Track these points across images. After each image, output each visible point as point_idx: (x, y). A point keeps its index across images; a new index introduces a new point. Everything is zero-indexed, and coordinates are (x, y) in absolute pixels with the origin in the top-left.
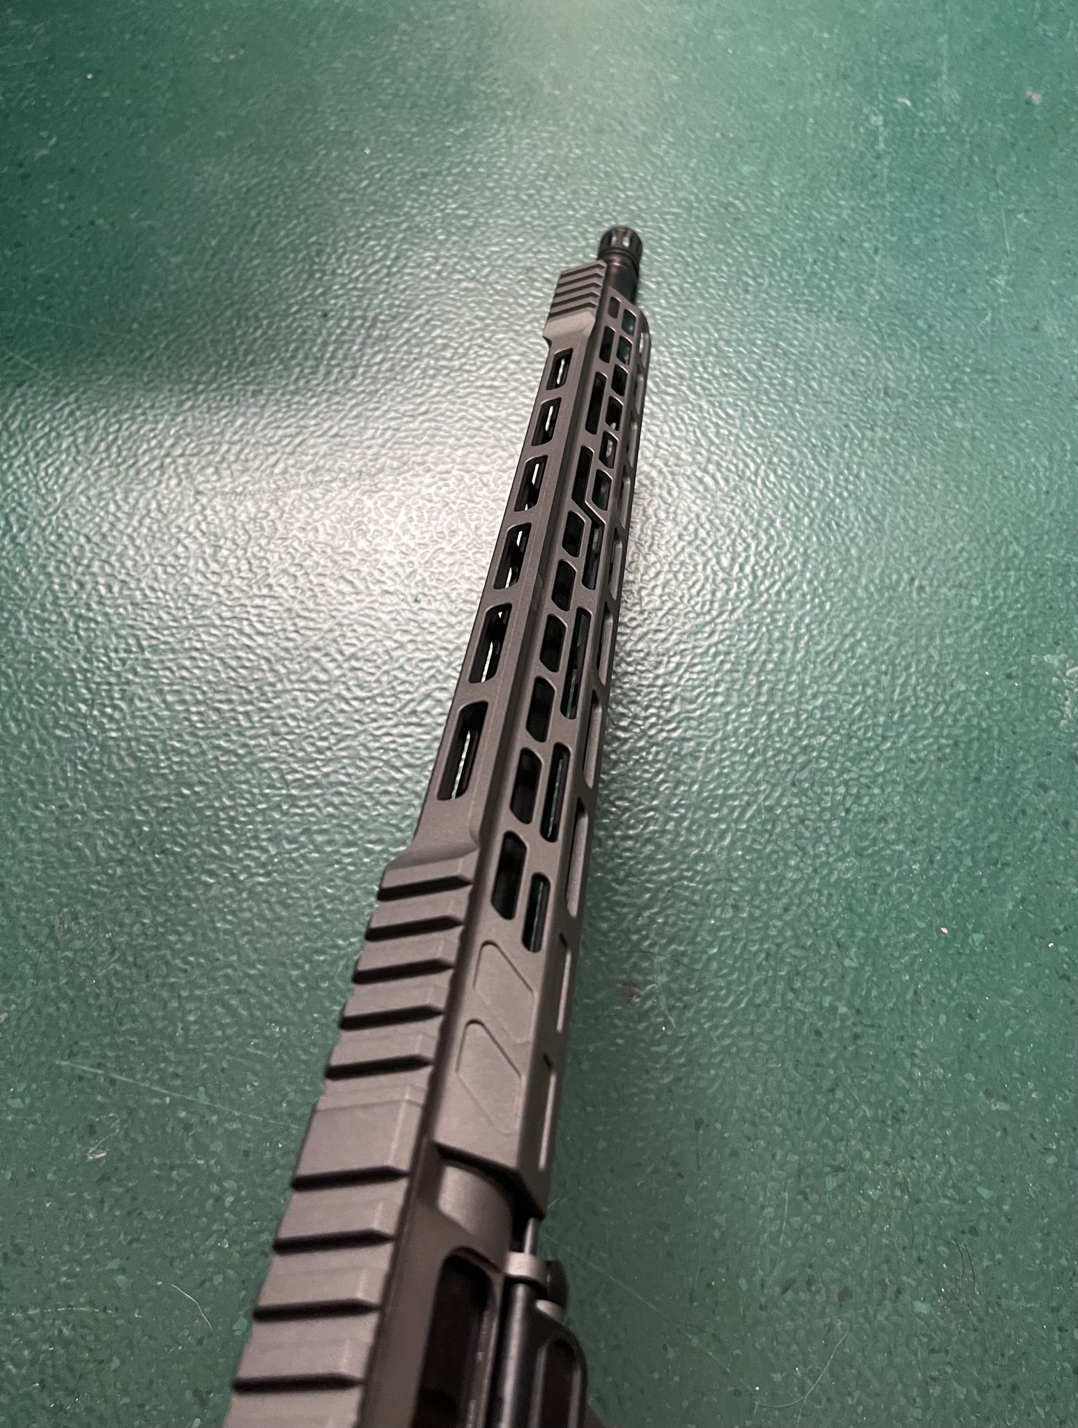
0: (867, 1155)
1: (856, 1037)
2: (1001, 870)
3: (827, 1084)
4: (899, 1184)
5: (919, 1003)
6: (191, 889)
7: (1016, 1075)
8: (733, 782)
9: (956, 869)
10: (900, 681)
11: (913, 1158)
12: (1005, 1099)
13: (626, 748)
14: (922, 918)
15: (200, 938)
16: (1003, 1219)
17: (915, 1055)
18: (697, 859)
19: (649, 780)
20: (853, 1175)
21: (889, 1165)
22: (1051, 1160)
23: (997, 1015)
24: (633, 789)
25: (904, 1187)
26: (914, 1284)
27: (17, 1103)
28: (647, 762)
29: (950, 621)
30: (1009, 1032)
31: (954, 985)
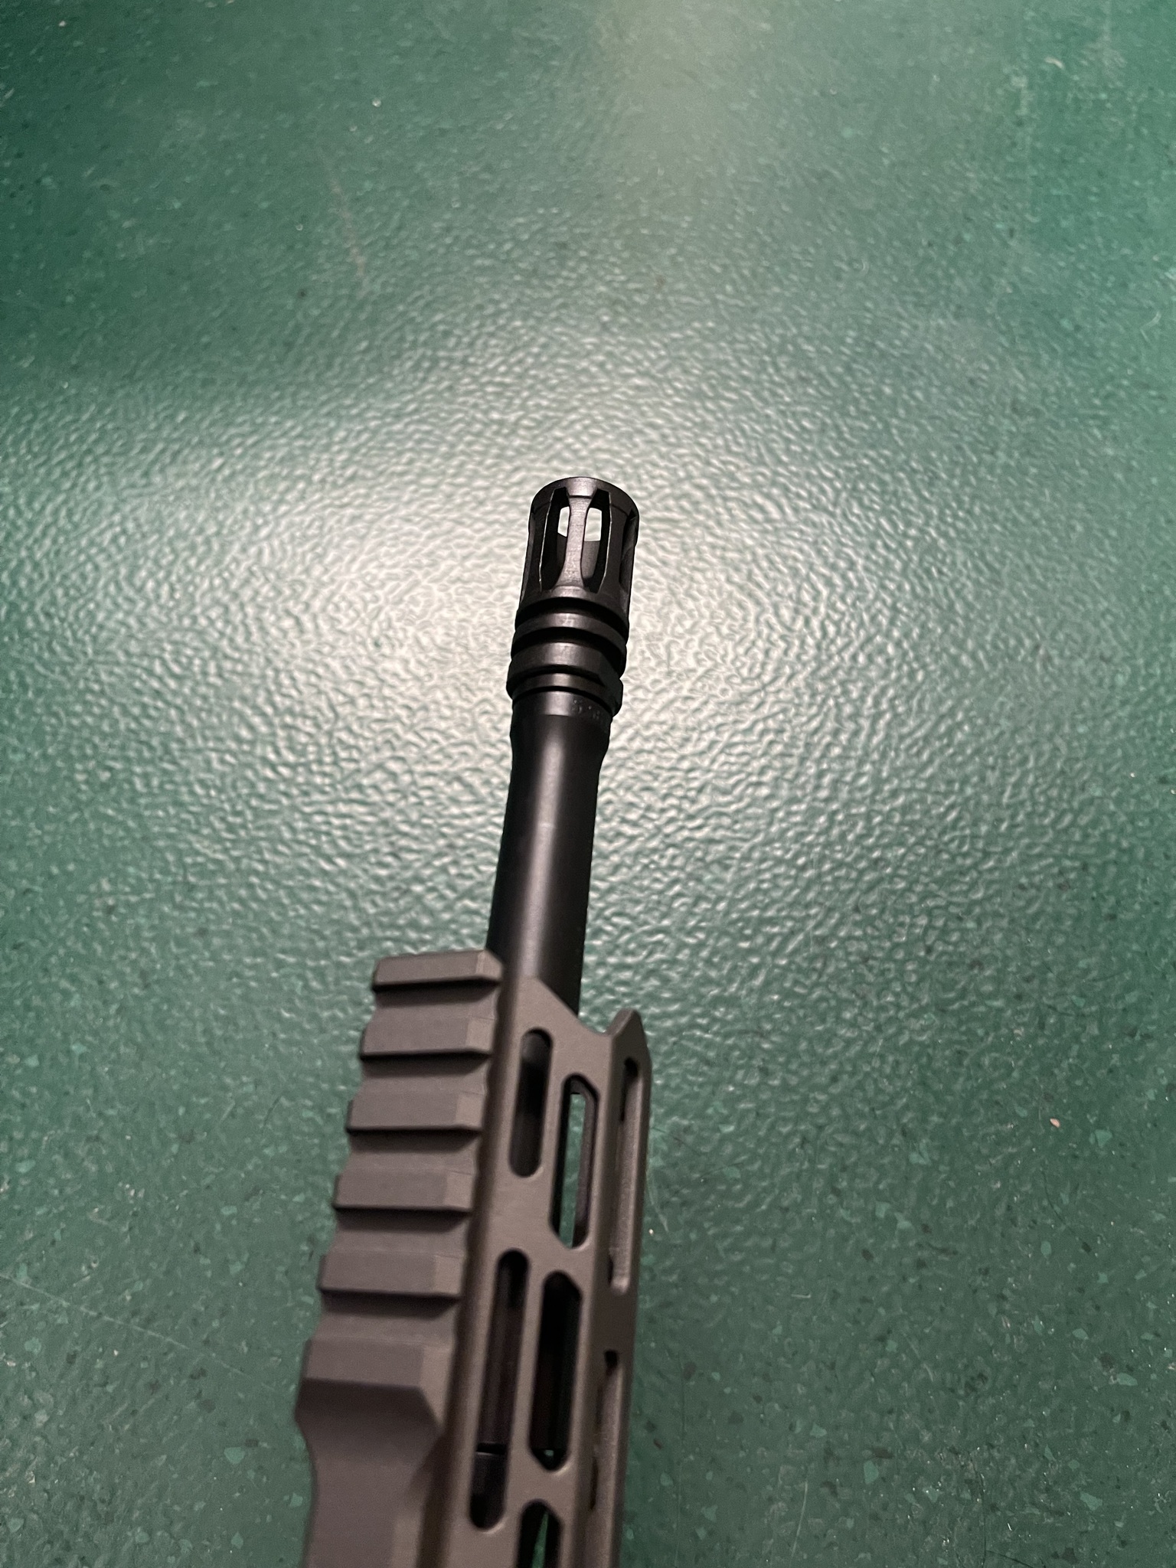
0: (926, 1437)
1: (921, 1264)
2: (1142, 1043)
3: (875, 1330)
4: (969, 1482)
5: (1014, 1222)
6: (45, 997)
7: (1148, 1336)
8: (774, 902)
9: (1076, 1038)
10: (1013, 779)
11: (991, 1446)
12: (1130, 1370)
13: (633, 848)
14: (1024, 1103)
15: (47, 1063)
16: (1115, 1541)
17: (1004, 1298)
18: (717, 1001)
19: (661, 892)
20: (905, 1464)
24: (637, 902)
25: (973, 1485)
28: (658, 869)
29: (1086, 704)
30: (1141, 1275)
31: (1066, 1200)
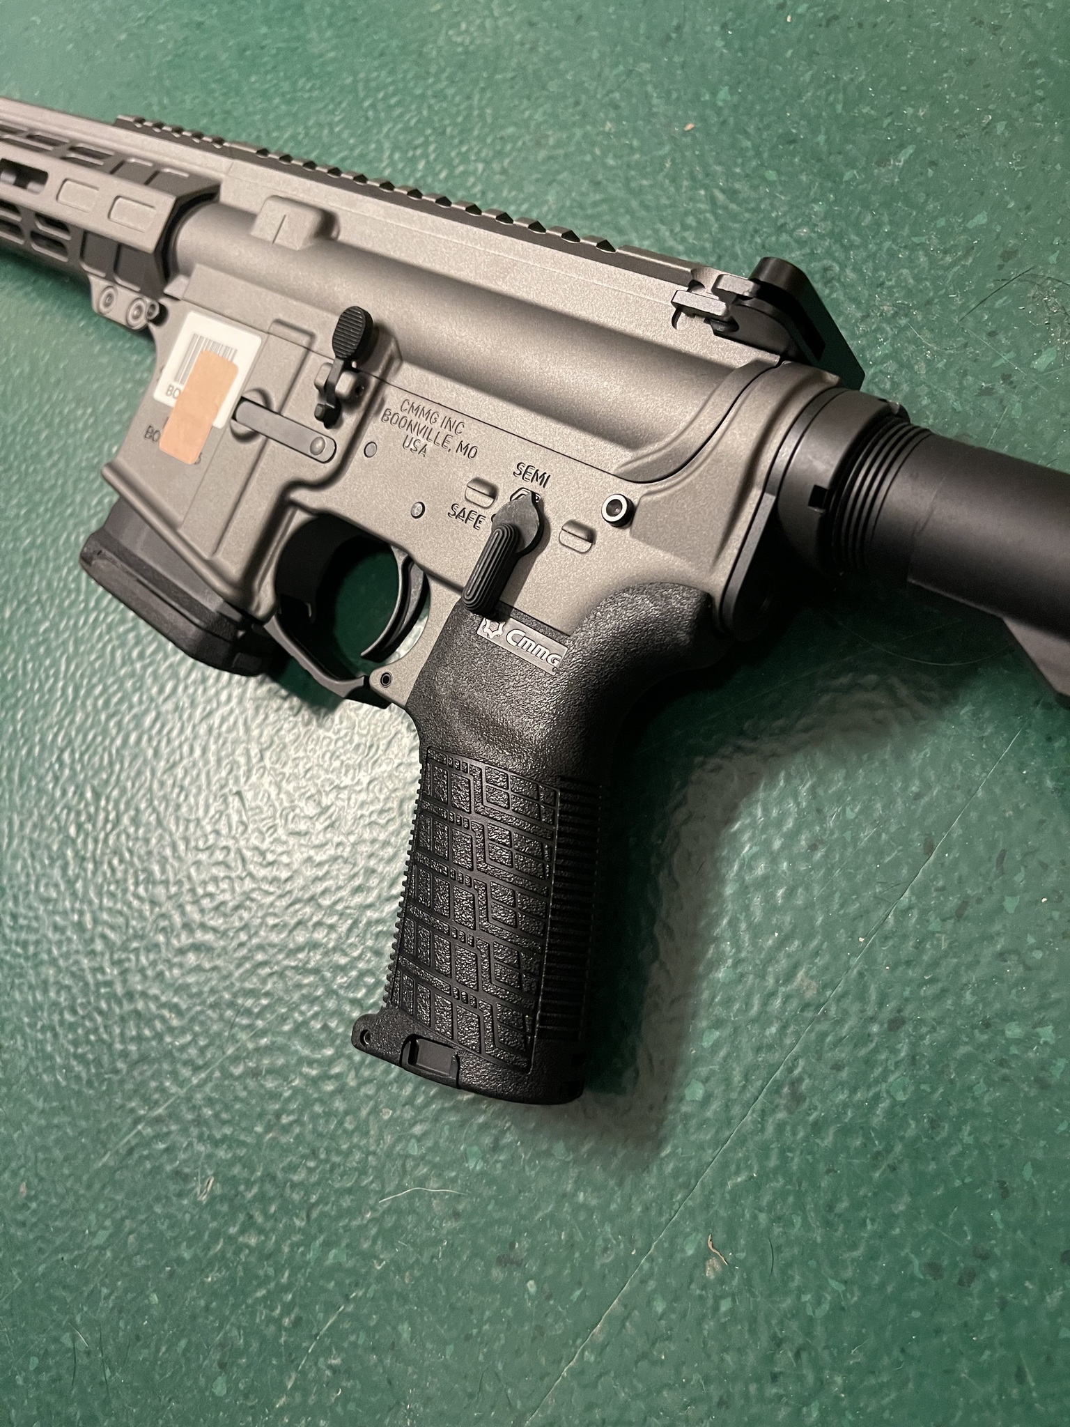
21: (868, 316)
22: (1000, 127)
23: (813, 111)
26: (1012, 354)
27: (101, 1238)
